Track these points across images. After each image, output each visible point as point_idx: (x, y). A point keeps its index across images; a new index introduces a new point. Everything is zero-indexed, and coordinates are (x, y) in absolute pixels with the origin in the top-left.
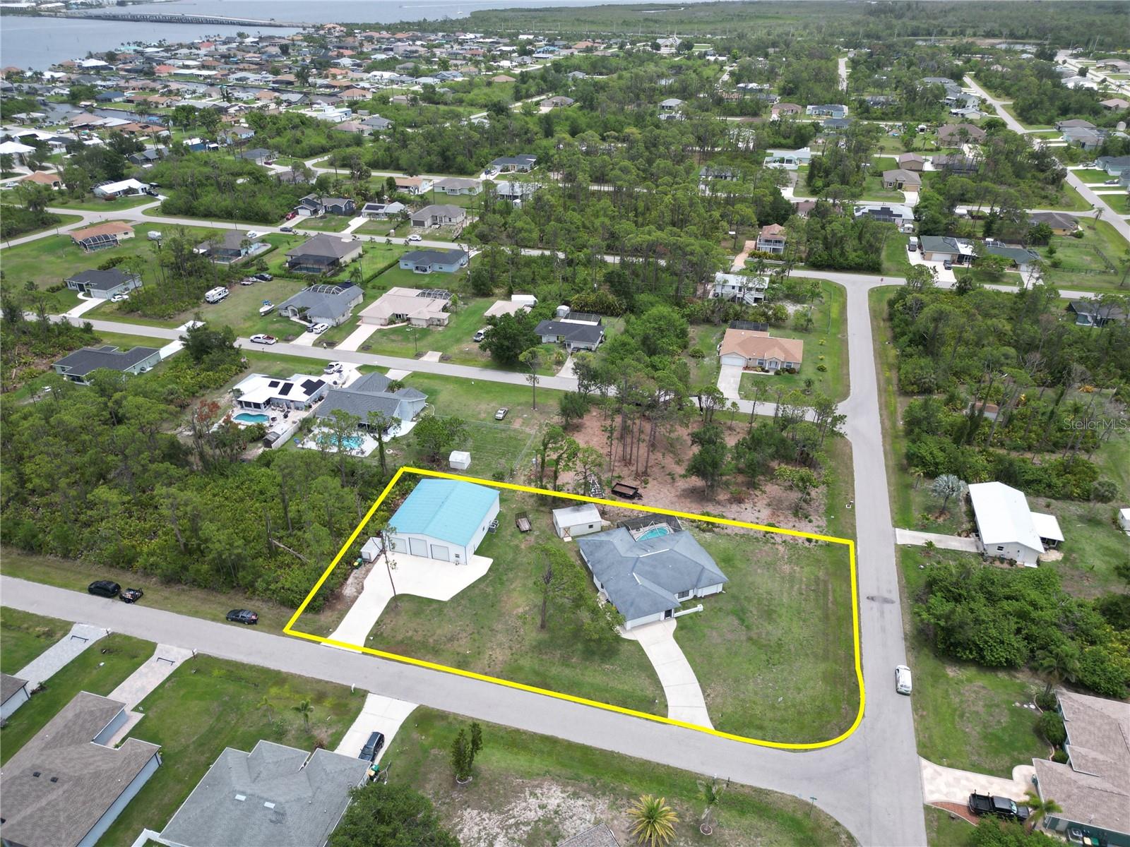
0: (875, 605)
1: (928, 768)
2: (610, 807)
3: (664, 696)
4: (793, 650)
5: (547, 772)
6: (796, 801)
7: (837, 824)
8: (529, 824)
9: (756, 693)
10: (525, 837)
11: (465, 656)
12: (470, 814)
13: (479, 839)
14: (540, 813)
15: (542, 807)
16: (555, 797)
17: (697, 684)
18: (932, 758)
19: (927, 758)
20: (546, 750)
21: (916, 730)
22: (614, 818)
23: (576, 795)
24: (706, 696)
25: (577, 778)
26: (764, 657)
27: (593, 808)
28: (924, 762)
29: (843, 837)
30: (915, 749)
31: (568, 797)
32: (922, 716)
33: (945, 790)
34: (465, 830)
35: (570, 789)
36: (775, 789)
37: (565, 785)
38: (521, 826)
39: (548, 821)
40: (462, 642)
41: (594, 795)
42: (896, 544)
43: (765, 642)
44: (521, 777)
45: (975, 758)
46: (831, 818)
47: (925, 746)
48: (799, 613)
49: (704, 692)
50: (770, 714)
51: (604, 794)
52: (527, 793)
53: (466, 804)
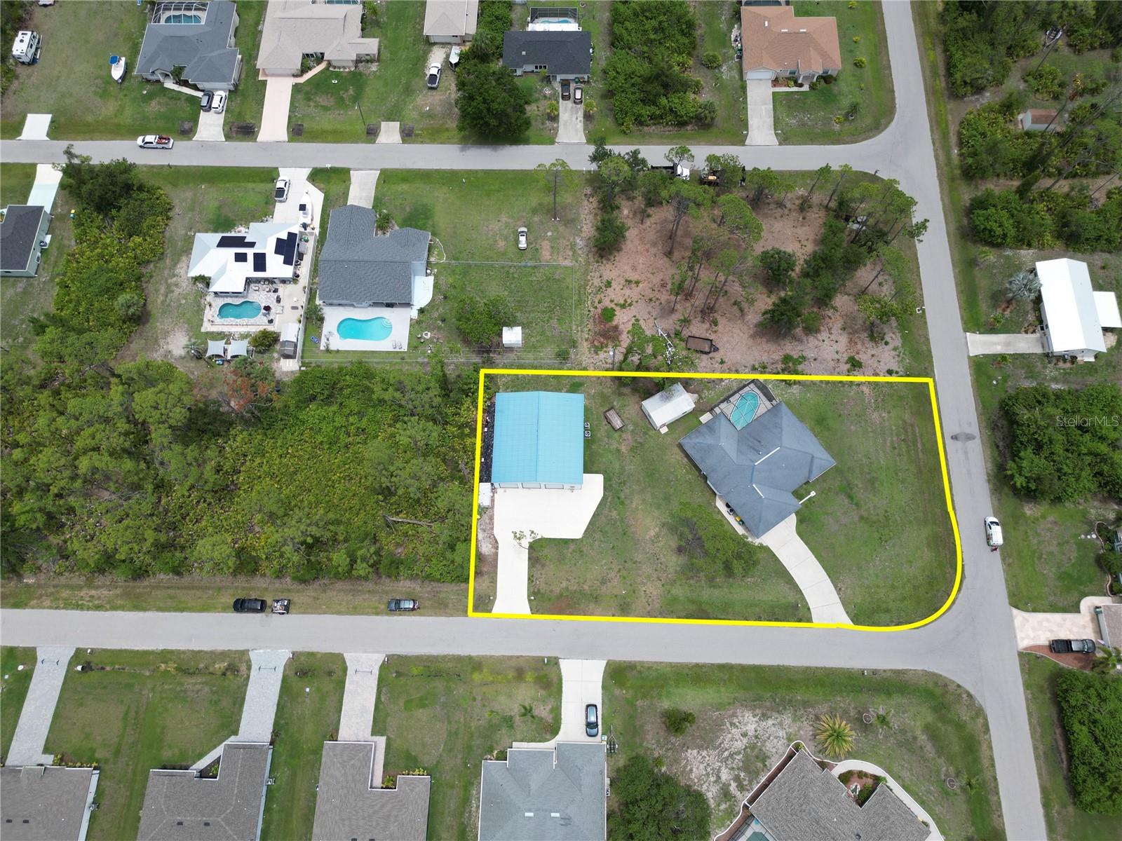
0: (959, 444)
1: (1019, 616)
2: (794, 721)
3: (804, 599)
4: (898, 519)
5: (735, 698)
6: (926, 674)
7: (959, 686)
8: (740, 753)
9: (877, 576)
10: (741, 764)
11: (624, 597)
12: (692, 754)
13: (708, 774)
14: (745, 740)
15: (744, 735)
16: (749, 722)
17: (829, 580)
18: (1020, 606)
19: (1017, 607)
20: (726, 677)
21: (1006, 580)
22: (800, 729)
23: (765, 717)
24: (839, 590)
25: (759, 698)
26: (876, 535)
27: (781, 724)
28: (1015, 611)
29: (964, 696)
30: (1007, 601)
31: (760, 719)
32: (1009, 565)
33: (1031, 634)
34: (694, 769)
35: (758, 711)
36: (910, 668)
37: (753, 708)
38: (735, 756)
39: (753, 747)
40: (615, 582)
41: (778, 712)
42: (969, 357)
43: (875, 518)
44: (718, 710)
45: (1052, 598)
46: (954, 682)
47: (1014, 595)
48: (896, 474)
49: (836, 587)
50: (892, 596)
51: (785, 709)
52: (728, 725)
53: (685, 747)
